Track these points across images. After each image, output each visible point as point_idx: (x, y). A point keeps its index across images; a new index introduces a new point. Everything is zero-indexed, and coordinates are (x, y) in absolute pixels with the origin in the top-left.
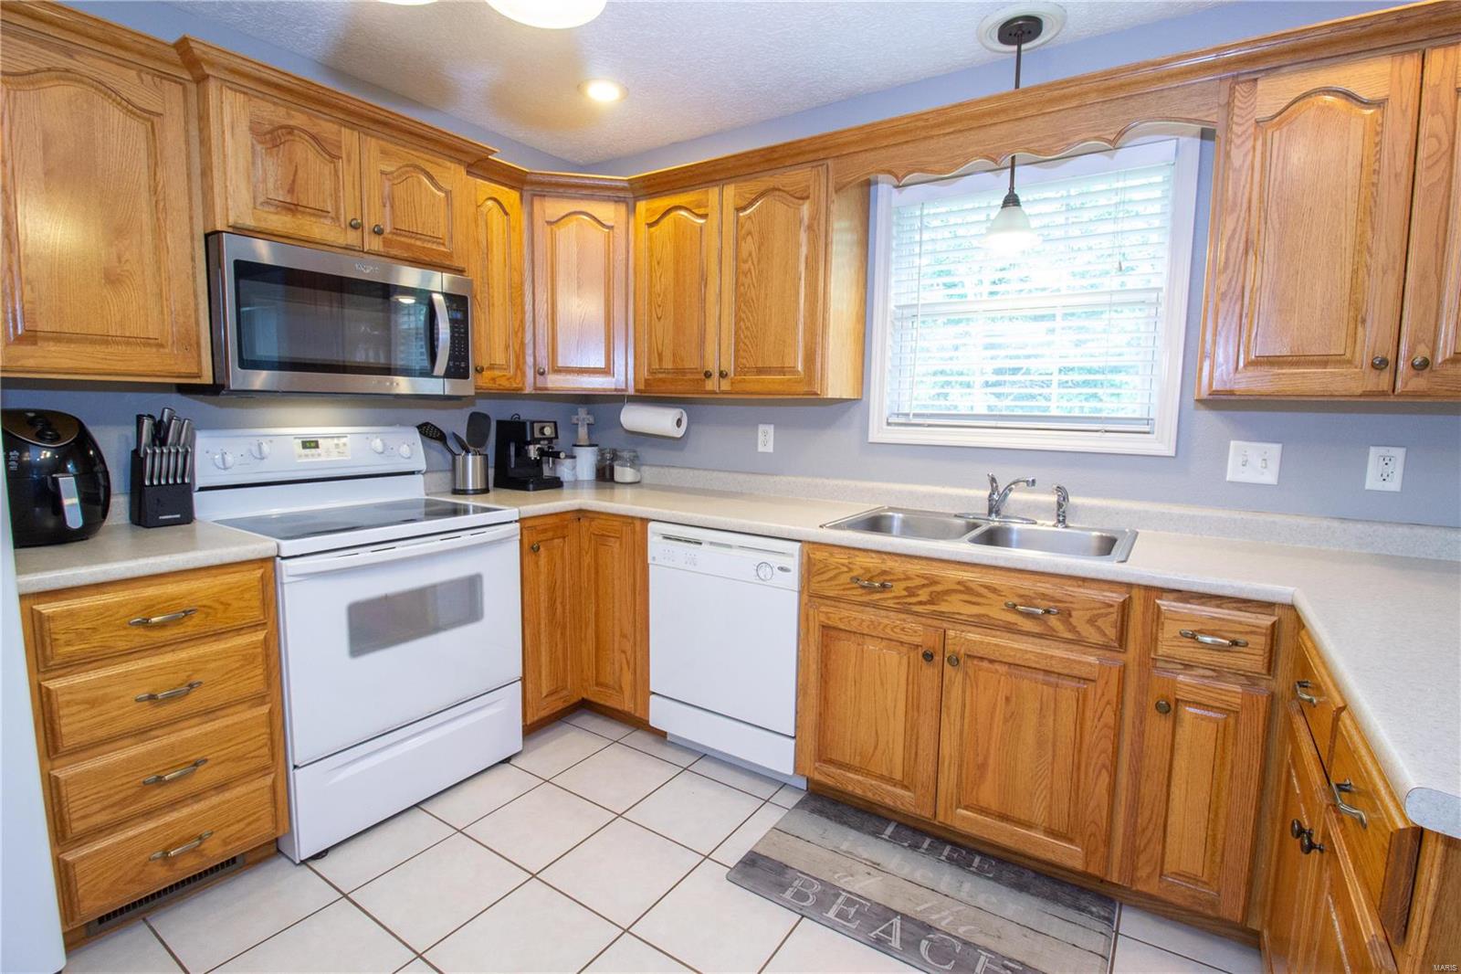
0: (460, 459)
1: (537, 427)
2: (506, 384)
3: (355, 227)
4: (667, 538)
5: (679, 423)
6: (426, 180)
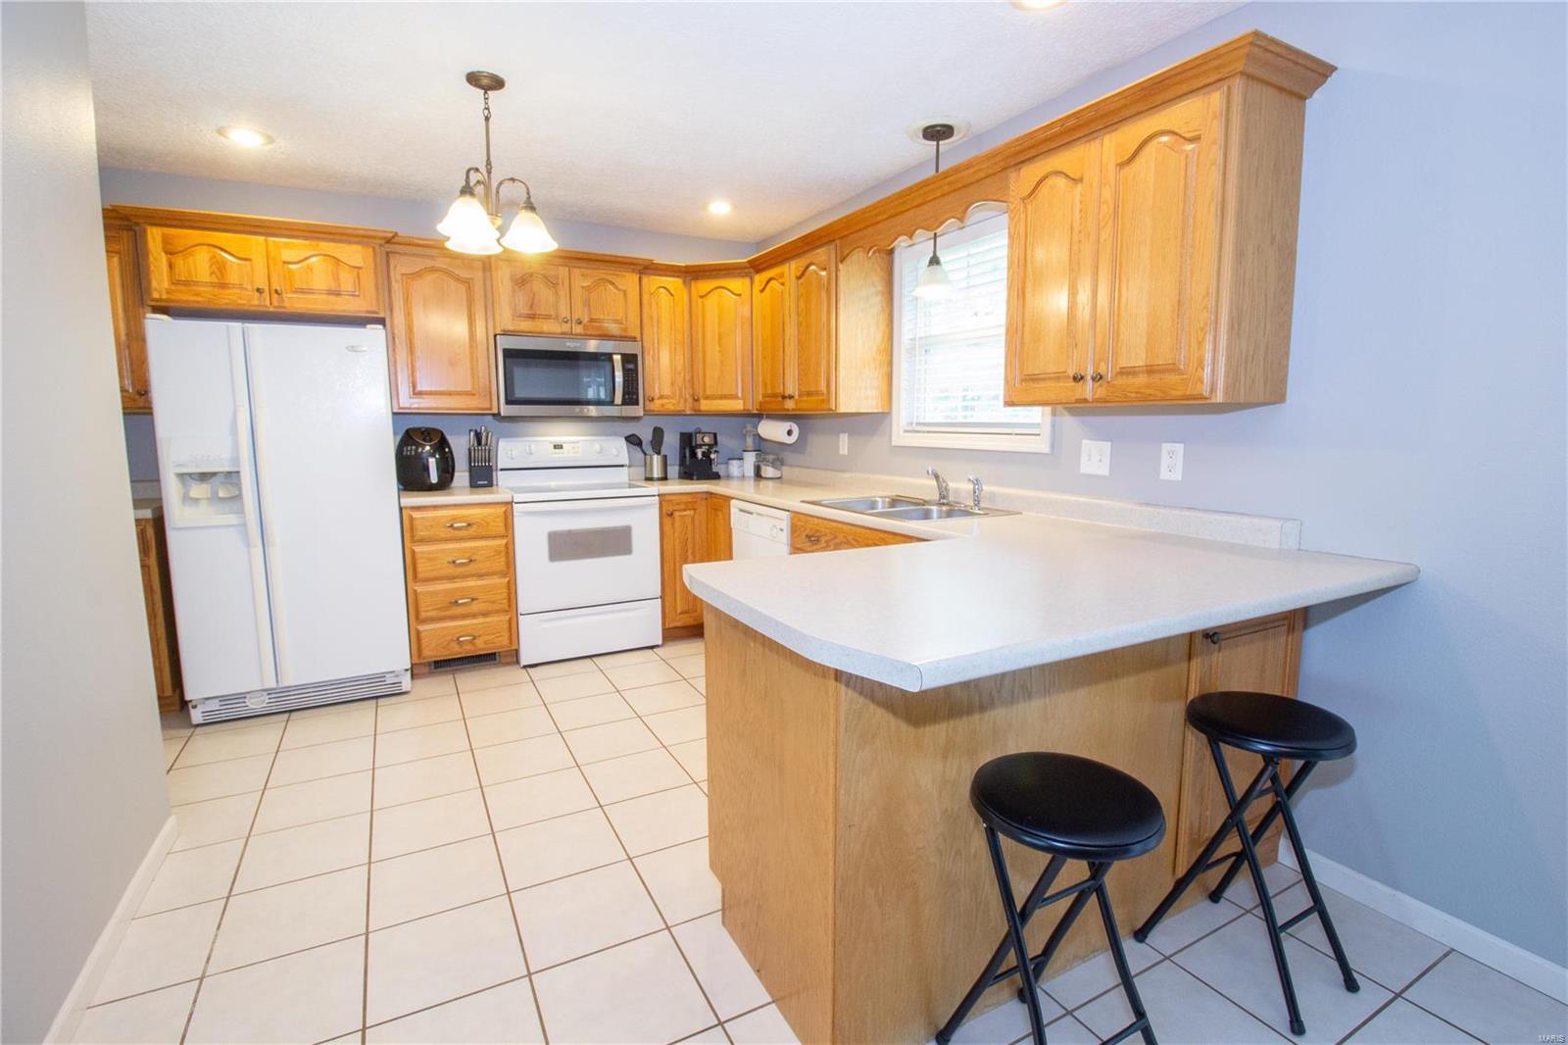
0: (648, 457)
1: (699, 436)
2: (672, 408)
3: (566, 322)
4: (742, 510)
5: (790, 433)
6: (611, 287)
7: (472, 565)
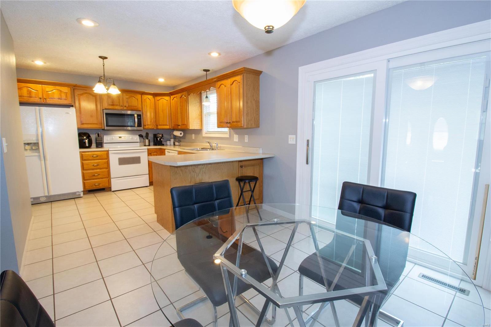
0: (145, 140)
1: (158, 135)
2: (151, 128)
3: (122, 106)
4: (168, 151)
5: (181, 134)
6: (134, 98)
7: (98, 166)
